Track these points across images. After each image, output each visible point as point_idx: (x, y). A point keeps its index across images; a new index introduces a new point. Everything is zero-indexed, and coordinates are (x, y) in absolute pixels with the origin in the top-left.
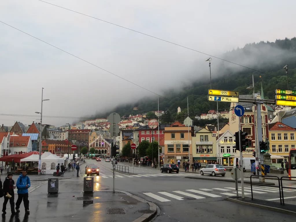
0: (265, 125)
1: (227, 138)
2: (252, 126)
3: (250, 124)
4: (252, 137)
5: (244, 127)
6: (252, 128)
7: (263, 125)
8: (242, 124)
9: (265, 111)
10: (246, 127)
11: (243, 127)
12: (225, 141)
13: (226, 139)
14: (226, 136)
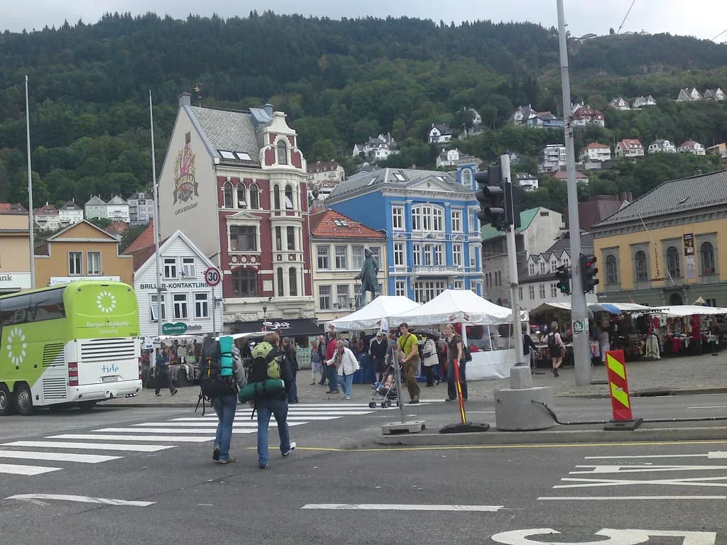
0: (301, 217)
1: (173, 261)
2: (261, 218)
3: (255, 211)
4: (258, 259)
5: (234, 223)
6: (258, 225)
7: (296, 216)
8: (229, 210)
9: (299, 170)
10: (239, 224)
11: (229, 224)
12: (167, 275)
13: (170, 265)
14: (170, 254)
